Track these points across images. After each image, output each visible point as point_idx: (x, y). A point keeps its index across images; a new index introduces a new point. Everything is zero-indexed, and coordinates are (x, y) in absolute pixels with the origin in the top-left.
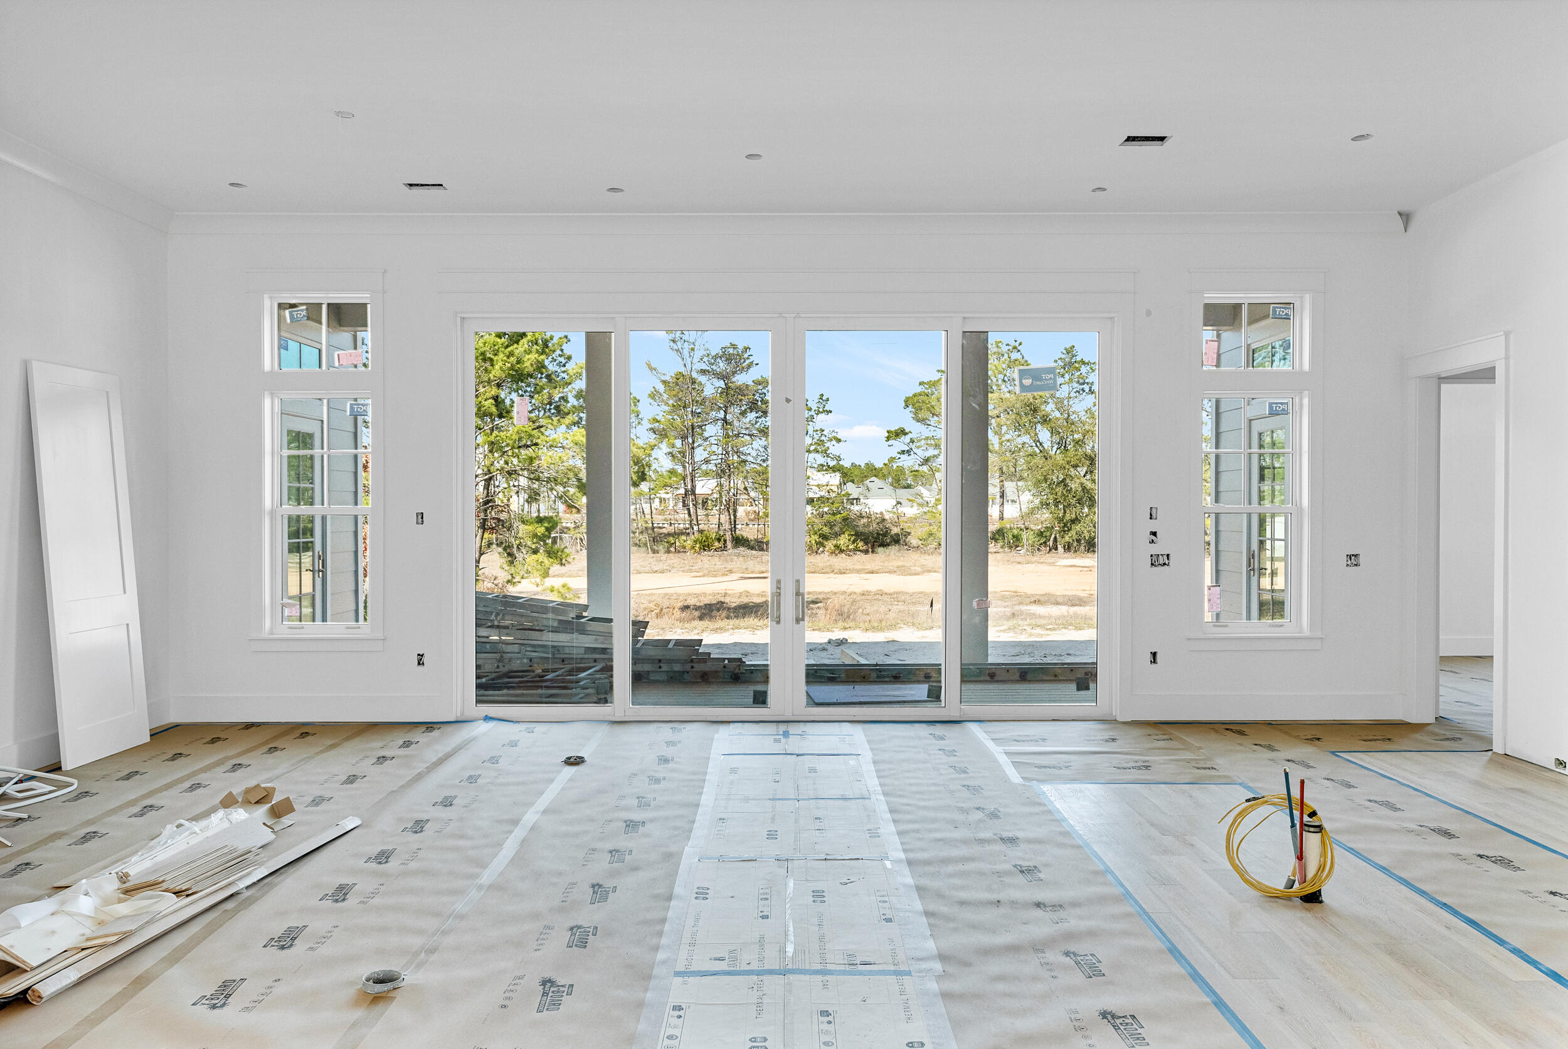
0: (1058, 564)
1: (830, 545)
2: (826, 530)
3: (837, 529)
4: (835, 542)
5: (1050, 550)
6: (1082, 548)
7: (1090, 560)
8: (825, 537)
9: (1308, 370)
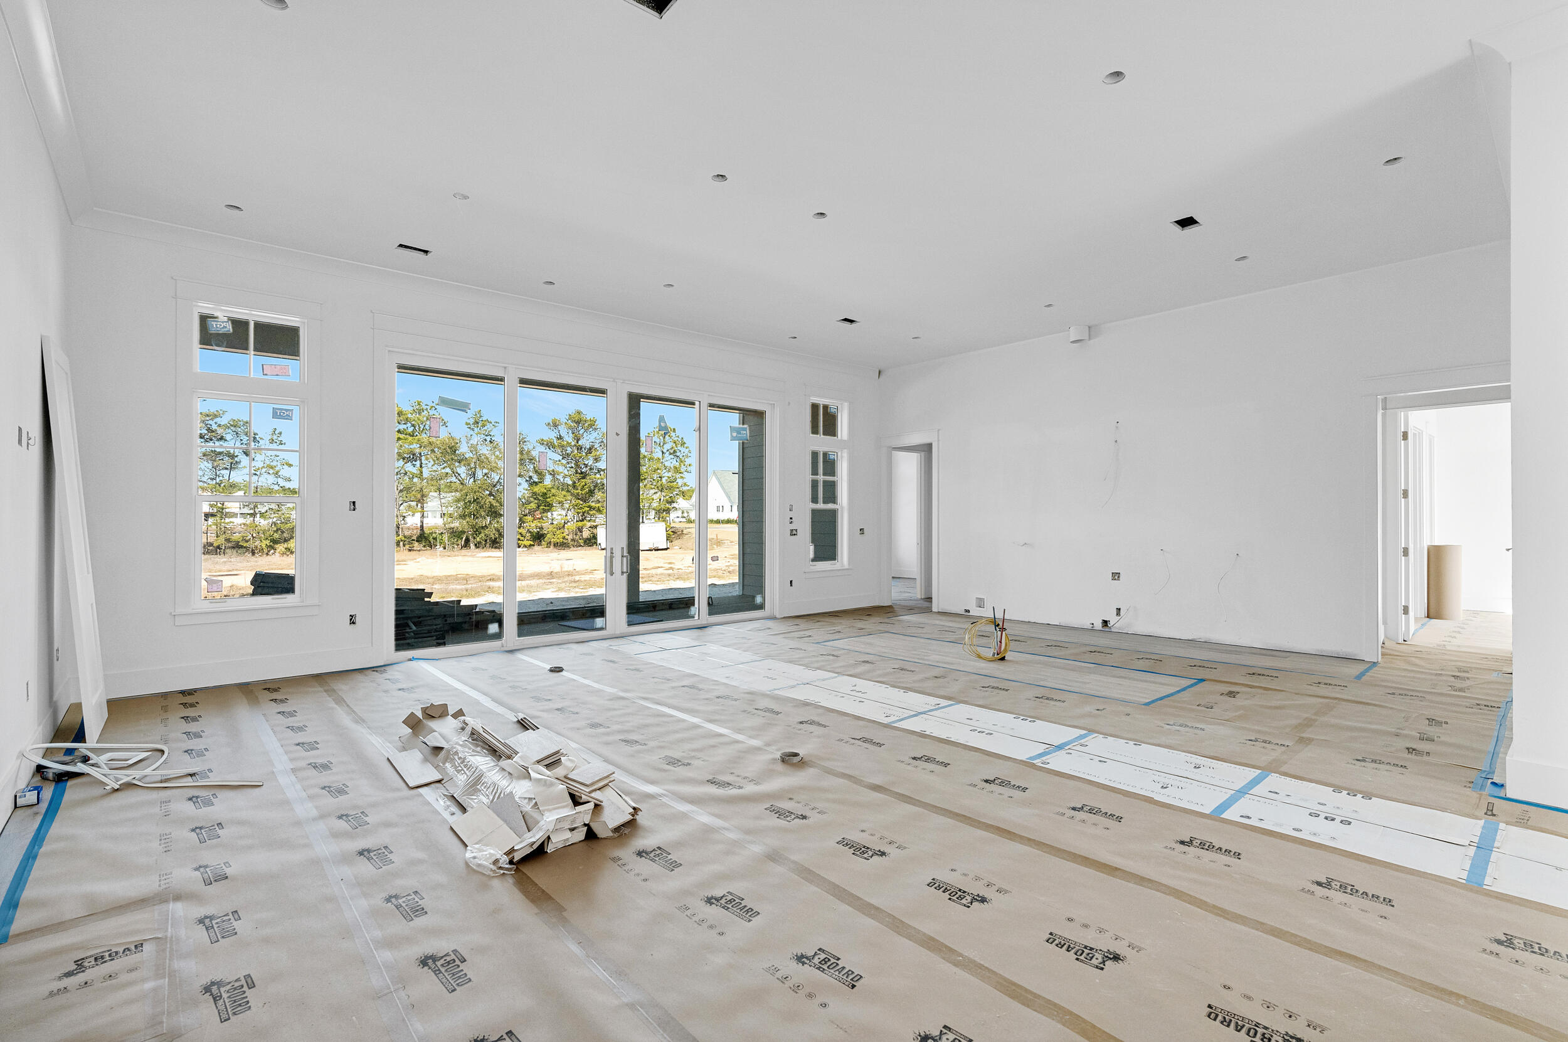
0: (477, 556)
1: (281, 547)
2: (276, 536)
3: (285, 535)
4: (285, 546)
5: (462, 547)
6: (488, 545)
7: (498, 553)
8: (275, 542)
9: (846, 439)
